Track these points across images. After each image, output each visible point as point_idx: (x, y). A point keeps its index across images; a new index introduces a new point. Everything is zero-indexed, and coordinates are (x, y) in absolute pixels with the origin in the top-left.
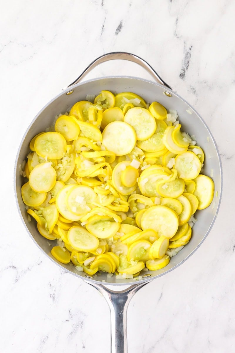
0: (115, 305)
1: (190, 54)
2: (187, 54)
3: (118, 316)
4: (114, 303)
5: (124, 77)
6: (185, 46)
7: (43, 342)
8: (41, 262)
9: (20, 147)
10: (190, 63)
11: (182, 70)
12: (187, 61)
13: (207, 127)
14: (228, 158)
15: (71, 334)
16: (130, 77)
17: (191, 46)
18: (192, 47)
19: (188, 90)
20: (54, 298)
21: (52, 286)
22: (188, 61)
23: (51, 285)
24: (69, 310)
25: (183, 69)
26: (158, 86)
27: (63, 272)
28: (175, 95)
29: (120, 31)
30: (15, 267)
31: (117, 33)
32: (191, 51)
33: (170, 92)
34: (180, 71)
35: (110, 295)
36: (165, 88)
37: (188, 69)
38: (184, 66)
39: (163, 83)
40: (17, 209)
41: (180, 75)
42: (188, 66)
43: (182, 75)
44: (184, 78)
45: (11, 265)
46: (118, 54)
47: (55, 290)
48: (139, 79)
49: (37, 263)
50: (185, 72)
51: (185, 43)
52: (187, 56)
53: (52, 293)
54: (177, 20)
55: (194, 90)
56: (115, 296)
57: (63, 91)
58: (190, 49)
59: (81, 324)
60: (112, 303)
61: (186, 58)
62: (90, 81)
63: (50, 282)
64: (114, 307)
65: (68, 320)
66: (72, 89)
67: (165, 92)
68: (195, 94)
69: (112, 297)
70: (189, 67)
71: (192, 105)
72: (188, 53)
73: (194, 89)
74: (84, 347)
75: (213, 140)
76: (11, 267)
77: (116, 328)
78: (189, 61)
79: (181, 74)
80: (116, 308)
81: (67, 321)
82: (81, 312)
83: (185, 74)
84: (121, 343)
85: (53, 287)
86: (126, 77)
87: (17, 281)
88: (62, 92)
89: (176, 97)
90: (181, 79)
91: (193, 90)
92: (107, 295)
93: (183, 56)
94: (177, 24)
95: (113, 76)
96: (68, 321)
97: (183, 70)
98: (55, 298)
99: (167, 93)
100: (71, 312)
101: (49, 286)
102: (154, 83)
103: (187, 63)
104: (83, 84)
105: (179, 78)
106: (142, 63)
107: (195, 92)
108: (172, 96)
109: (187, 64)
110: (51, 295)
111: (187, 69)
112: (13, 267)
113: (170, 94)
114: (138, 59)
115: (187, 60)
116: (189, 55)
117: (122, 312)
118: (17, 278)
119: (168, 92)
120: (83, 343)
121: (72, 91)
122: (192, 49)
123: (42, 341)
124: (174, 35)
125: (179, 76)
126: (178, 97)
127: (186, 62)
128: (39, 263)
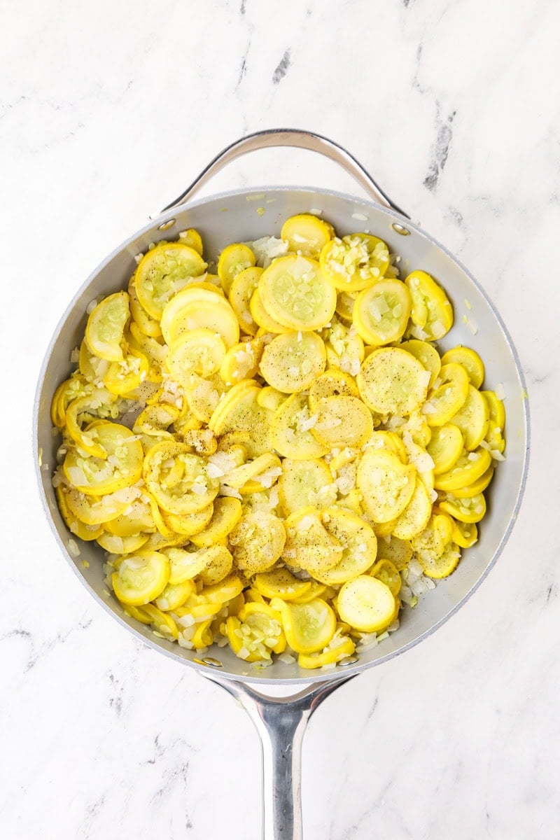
0: (272, 732)
1: (451, 132)
2: (444, 132)
3: (281, 757)
4: (271, 726)
5: (297, 187)
6: (438, 112)
7: (92, 811)
8: (91, 621)
9: (49, 355)
10: (449, 151)
11: (431, 168)
12: (442, 148)
13: (494, 309)
14: (537, 380)
15: (158, 793)
16: (310, 188)
17: (453, 112)
18: (455, 113)
19: (445, 217)
20: (119, 708)
21: (115, 680)
22: (445, 147)
23: (112, 677)
24: (156, 736)
25: (433, 166)
26: (377, 209)
27: (141, 645)
28: (417, 231)
29: (283, 74)
30: (28, 634)
31: (276, 80)
32: (452, 124)
33: (405, 224)
34: (427, 172)
35: (260, 706)
36: (394, 215)
37: (445, 167)
38: (435, 158)
39: (389, 205)
40: (41, 502)
41: (424, 180)
42: (444, 160)
43: (430, 182)
44: (434, 188)
45: (18, 629)
46: (281, 134)
47: (122, 689)
48: (331, 195)
49: (80, 624)
50: (437, 172)
51: (438, 104)
52: (442, 137)
53: (115, 697)
54: (420, 50)
55: (459, 216)
56: (273, 710)
57: (152, 221)
58: (451, 119)
59: (184, 770)
60: (265, 725)
61: (441, 140)
62: (216, 199)
63: (110, 671)
64: (270, 734)
65: (153, 761)
66: (171, 216)
67: (393, 225)
68: (460, 225)
69: (265, 712)
70: (447, 161)
71: (454, 252)
72: (445, 128)
73: (458, 213)
74: (189, 826)
75: (508, 339)
76: (17, 632)
77: (275, 786)
78: (447, 148)
79: (427, 179)
80: (274, 738)
81: (150, 762)
82: (184, 742)
83: (436, 179)
84: (287, 821)
85: (117, 681)
86: (301, 188)
87: (31, 665)
88: (149, 225)
89: (420, 236)
90: (429, 190)
91: (456, 216)
92: (253, 707)
93: (433, 135)
94: (419, 59)
95: (269, 187)
96: (154, 763)
97: (434, 170)
98: (123, 709)
99: (399, 227)
100: (159, 741)
101: (108, 678)
102: (368, 203)
103: (442, 152)
104: (197, 204)
105: (423, 186)
106: (339, 155)
107: (460, 221)
108: (410, 233)
109: (443, 154)
110: (113, 700)
111: (442, 168)
112: (23, 633)
113: (404, 228)
114: (328, 146)
115: (443, 146)
116: (447, 133)
117: (290, 748)
118: (32, 660)
119: (401, 223)
120: (187, 816)
121: (171, 222)
122: (455, 118)
123: (91, 809)
124: (413, 86)
125: (424, 183)
126: (423, 235)
127: (440, 149)
128: (84, 623)
